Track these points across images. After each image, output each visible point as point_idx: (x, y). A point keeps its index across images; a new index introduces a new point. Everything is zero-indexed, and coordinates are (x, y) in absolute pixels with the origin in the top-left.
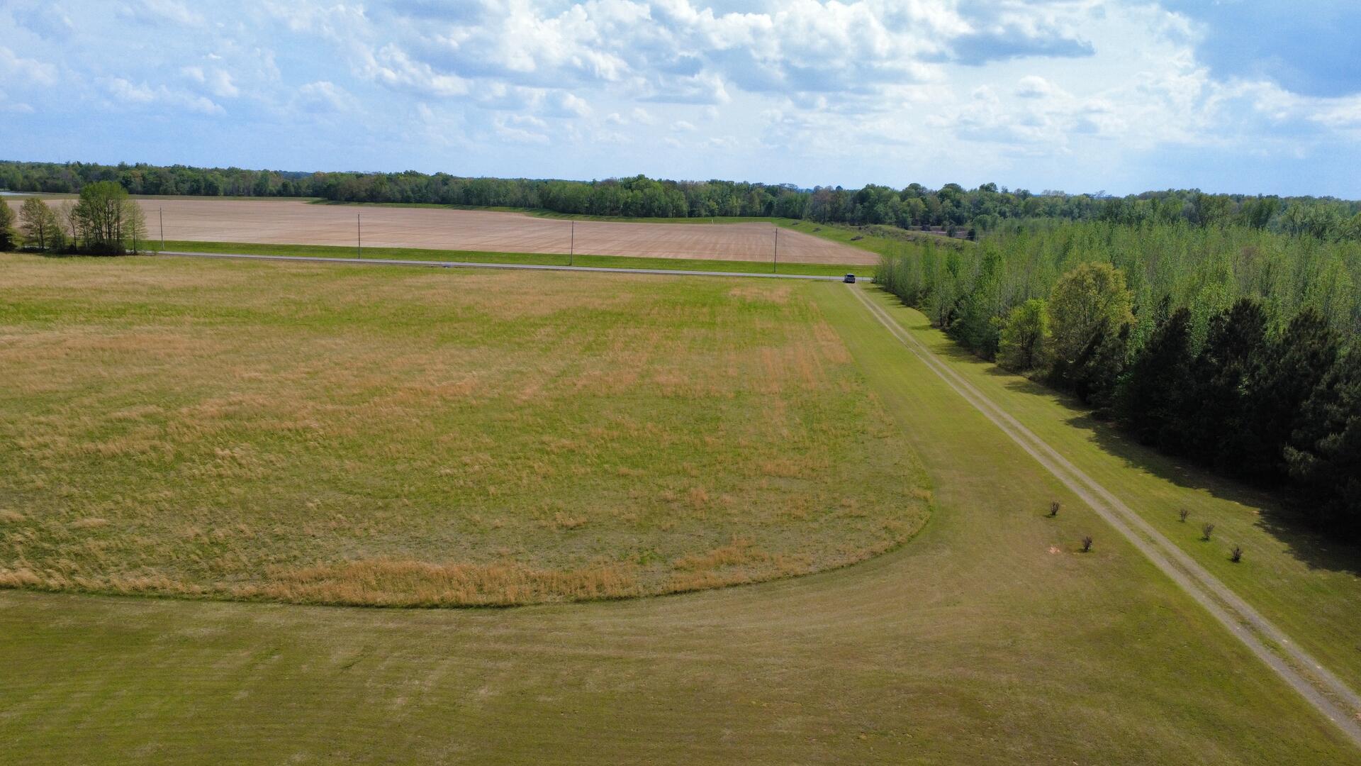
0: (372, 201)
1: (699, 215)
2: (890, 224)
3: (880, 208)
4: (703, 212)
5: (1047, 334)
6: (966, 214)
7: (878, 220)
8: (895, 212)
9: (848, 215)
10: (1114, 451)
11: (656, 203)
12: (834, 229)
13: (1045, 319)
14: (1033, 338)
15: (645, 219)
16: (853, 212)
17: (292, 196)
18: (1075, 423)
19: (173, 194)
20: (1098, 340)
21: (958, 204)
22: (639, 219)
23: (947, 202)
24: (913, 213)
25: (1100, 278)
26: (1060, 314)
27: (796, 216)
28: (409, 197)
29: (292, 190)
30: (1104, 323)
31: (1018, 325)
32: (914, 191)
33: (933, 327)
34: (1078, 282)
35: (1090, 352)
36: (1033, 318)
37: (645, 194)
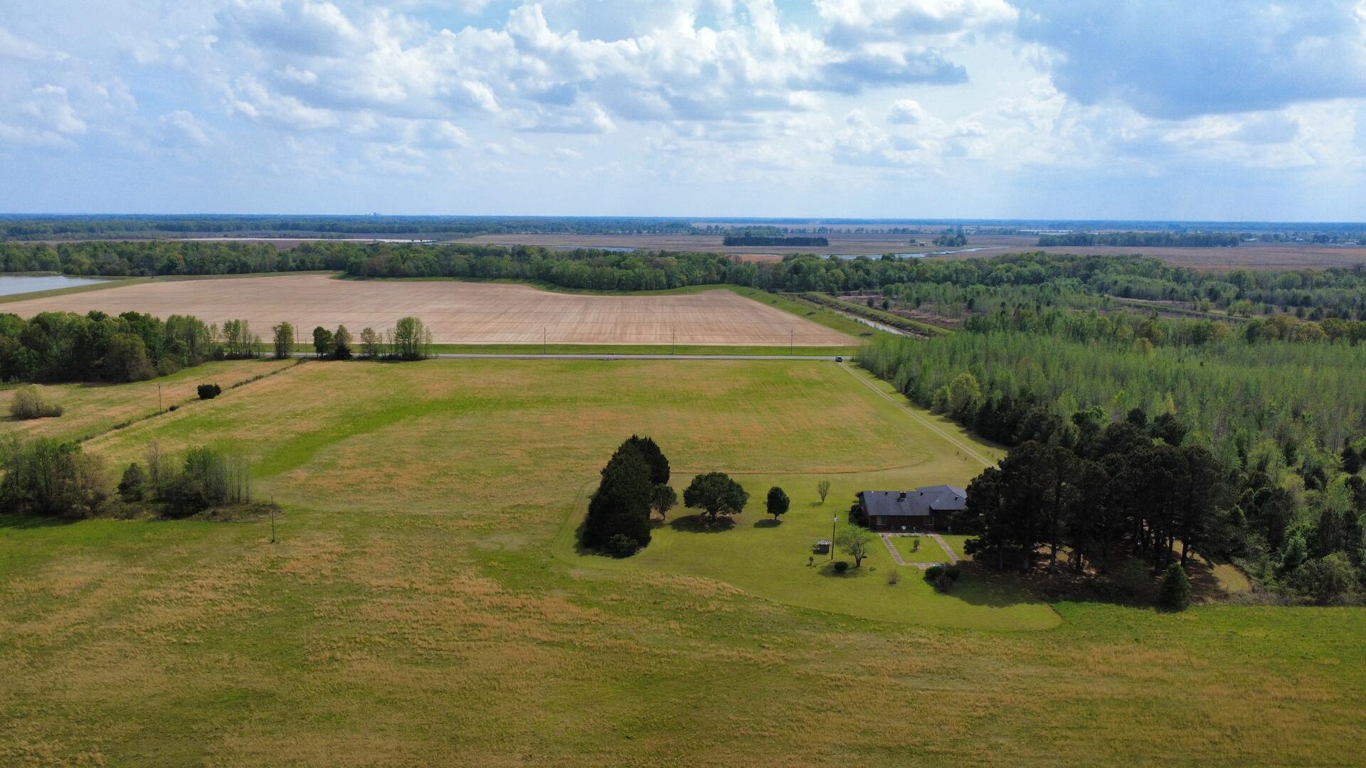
0: (394, 277)
1: (675, 287)
2: (820, 291)
3: (811, 278)
4: (678, 284)
5: (950, 399)
6: (874, 280)
7: (811, 287)
8: (823, 280)
9: (788, 284)
10: (973, 439)
11: (644, 280)
12: (780, 296)
13: (949, 393)
14: (945, 401)
15: (637, 292)
16: (791, 281)
17: (309, 270)
18: (962, 432)
19: (214, 273)
20: (968, 404)
21: (868, 272)
22: (633, 293)
23: (861, 272)
24: (836, 282)
25: (967, 380)
26: (954, 392)
27: (746, 284)
28: (423, 272)
29: (309, 264)
30: (970, 397)
31: (939, 396)
32: (833, 262)
33: (898, 392)
34: (959, 382)
35: (965, 408)
36: (944, 392)
37: (635, 273)
